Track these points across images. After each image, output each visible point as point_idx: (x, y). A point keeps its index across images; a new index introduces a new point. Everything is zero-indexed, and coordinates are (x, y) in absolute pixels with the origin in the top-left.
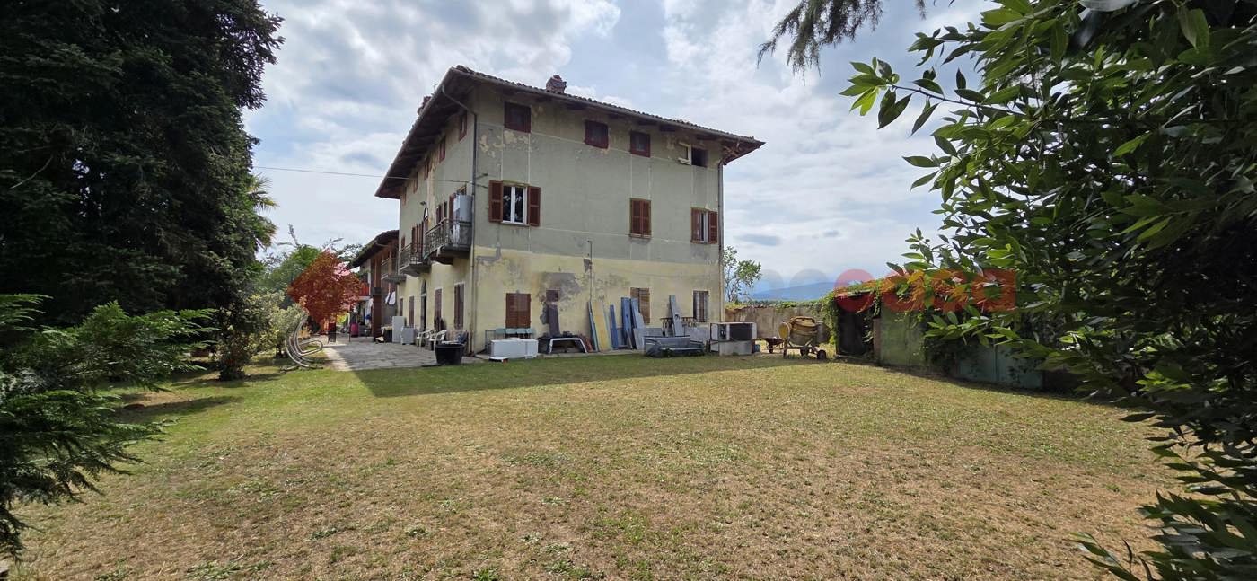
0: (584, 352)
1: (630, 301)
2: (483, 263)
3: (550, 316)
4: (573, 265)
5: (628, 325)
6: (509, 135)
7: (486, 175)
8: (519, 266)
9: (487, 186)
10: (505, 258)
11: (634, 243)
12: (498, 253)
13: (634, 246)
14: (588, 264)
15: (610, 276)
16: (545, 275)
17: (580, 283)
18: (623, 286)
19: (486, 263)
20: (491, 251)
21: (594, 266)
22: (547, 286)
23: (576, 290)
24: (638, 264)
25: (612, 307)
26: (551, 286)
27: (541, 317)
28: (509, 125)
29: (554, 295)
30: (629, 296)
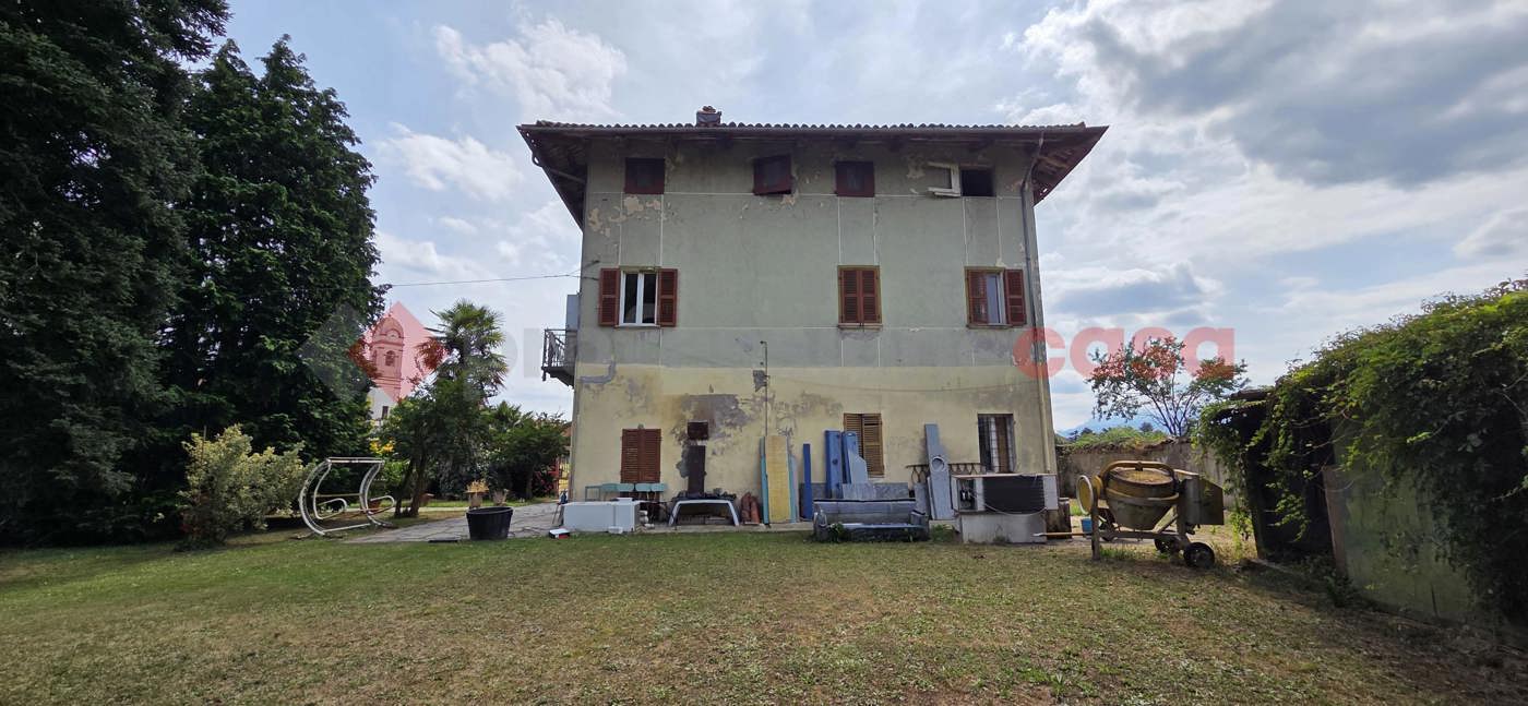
1: (841, 437)
2: (588, 387)
3: (694, 465)
4: (735, 382)
5: (836, 472)
6: (632, 202)
7: (597, 262)
8: (643, 387)
9: (597, 277)
10: (622, 377)
11: (847, 339)
12: (612, 370)
13: (853, 341)
14: (761, 379)
15: (803, 395)
16: (685, 401)
17: (746, 409)
18: (827, 411)
19: (593, 386)
20: (600, 368)
21: (772, 382)
22: (689, 417)
23: (738, 420)
24: (856, 374)
25: (807, 448)
26: (695, 417)
27: (678, 466)
28: (632, 188)
29: (698, 431)
30: (841, 429)
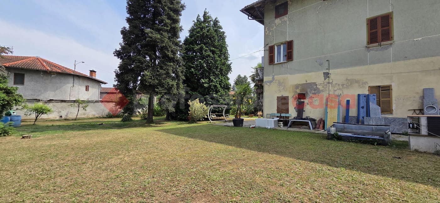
0: (310, 129)
1: (367, 97)
2: (267, 84)
3: (300, 109)
4: (316, 77)
5: (363, 112)
6: (278, 21)
7: (268, 44)
8: (283, 82)
9: (268, 49)
10: (276, 80)
11: (371, 52)
12: (273, 78)
13: (376, 51)
14: (327, 75)
15: (347, 80)
16: (297, 86)
17: (320, 87)
18: (359, 86)
19: (268, 84)
20: (270, 78)
21: (332, 76)
22: (298, 91)
23: (317, 91)
24: (376, 68)
25: (348, 102)
26: (300, 91)
27: (295, 108)
28: (278, 16)
29: (302, 96)
30: (367, 93)
